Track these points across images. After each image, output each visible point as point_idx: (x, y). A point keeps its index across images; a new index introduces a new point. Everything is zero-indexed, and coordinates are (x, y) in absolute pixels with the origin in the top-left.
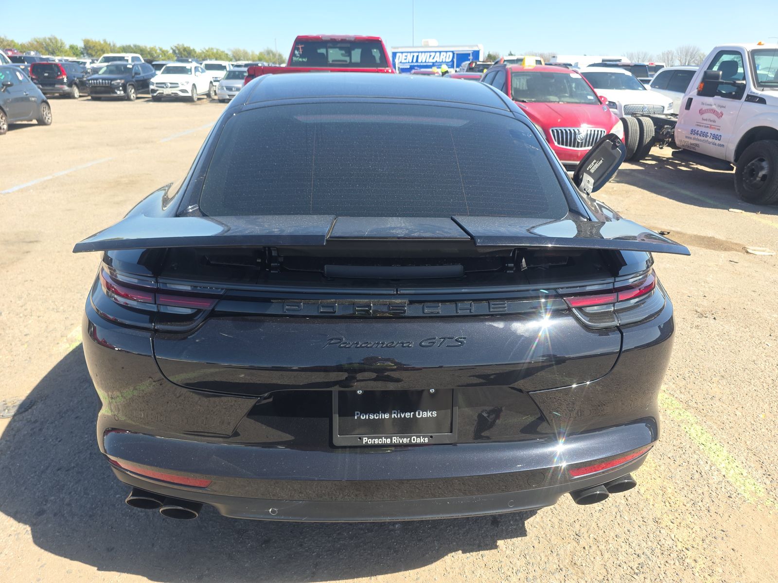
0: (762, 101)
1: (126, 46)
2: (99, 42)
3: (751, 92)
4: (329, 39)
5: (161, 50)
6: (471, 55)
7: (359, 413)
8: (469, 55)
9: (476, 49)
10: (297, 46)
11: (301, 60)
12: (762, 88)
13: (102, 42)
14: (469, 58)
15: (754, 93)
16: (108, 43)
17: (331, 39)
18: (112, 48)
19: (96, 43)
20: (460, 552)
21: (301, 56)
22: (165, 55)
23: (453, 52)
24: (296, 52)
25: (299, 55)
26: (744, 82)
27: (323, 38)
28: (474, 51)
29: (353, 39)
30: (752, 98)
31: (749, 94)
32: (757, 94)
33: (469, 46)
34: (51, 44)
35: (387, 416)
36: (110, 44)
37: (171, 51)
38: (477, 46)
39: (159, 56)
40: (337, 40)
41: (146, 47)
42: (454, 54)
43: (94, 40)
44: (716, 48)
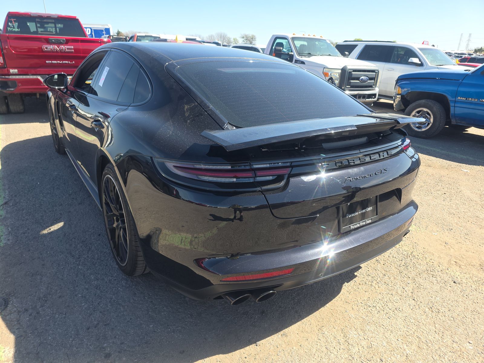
0: (303, 63)
3: (297, 58)
4: (37, 15)
6: (104, 31)
7: (348, 214)
8: (102, 31)
9: (107, 27)
10: (10, 20)
11: (14, 30)
12: (301, 57)
14: (103, 33)
15: (298, 59)
20: (346, 283)
23: (90, 28)
24: (10, 24)
25: (12, 26)
26: (292, 53)
27: (32, 15)
28: (105, 28)
29: (56, 17)
30: (297, 61)
31: (296, 59)
32: (300, 59)
33: (102, 25)
35: (357, 214)
38: (107, 25)
40: (44, 17)
42: (91, 30)
44: (273, 36)
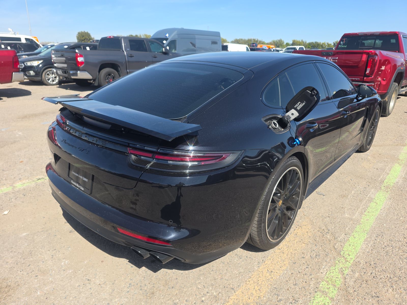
1: (311, 43)
2: (300, 41)
4: (363, 34)
5: (328, 44)
10: (343, 39)
11: (343, 46)
13: (301, 41)
16: (303, 41)
17: (364, 34)
18: (304, 43)
19: (298, 41)
21: (344, 45)
22: (329, 46)
24: (342, 42)
25: (342, 44)
27: (360, 34)
34: (279, 43)
36: (304, 42)
37: (333, 44)
39: (326, 47)
40: (368, 35)
41: (320, 43)
43: (297, 40)
